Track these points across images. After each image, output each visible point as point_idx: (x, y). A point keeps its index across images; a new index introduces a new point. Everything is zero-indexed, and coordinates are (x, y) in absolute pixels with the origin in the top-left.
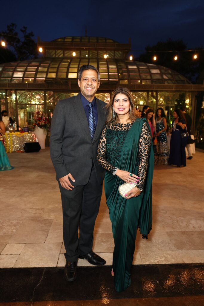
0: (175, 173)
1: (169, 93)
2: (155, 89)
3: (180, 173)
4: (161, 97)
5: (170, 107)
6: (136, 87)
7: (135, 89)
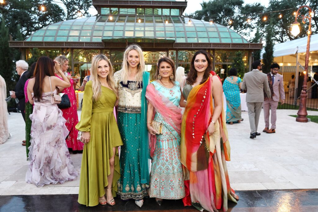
0: (232, 128)
1: (225, 52)
2: (212, 48)
3: (236, 128)
4: (218, 55)
5: (227, 65)
6: (193, 45)
7: (193, 48)
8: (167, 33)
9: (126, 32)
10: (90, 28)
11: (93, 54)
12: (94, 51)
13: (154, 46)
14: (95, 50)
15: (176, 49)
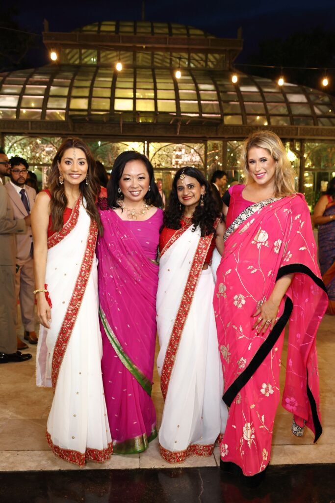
2: (298, 137)
8: (205, 104)
9: (117, 102)
10: (40, 92)
11: (46, 147)
12: (49, 139)
13: (178, 131)
14: (51, 137)
15: (223, 138)
